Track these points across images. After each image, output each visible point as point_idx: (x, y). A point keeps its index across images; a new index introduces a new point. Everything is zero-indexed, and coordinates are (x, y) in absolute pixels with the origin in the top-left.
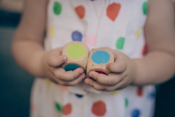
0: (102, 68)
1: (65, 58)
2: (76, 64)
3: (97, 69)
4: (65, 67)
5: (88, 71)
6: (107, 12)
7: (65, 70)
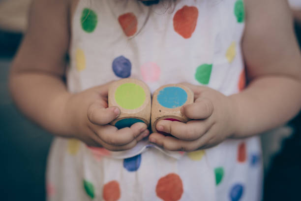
0: (175, 113)
1: (116, 111)
2: (135, 117)
3: (168, 116)
4: (116, 124)
5: (153, 121)
6: (174, 24)
7: (117, 128)
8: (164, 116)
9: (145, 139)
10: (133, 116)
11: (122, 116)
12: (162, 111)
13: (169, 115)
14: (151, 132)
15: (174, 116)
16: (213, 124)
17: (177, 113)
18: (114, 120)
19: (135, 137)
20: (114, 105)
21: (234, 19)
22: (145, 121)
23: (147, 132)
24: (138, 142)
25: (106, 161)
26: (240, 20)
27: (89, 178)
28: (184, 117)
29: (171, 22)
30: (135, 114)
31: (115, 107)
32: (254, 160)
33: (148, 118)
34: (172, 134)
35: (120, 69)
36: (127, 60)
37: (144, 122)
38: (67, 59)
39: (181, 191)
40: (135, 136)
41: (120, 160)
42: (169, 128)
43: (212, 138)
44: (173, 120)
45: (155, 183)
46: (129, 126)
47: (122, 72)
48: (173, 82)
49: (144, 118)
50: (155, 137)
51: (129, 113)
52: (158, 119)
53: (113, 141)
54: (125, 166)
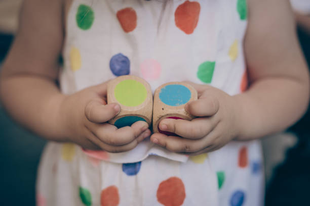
0: (179, 112)
1: (116, 107)
2: (136, 115)
4: (115, 123)
5: (155, 119)
6: (176, 20)
7: (116, 127)
8: (167, 115)
9: (147, 140)
10: (134, 113)
11: (122, 114)
12: (165, 109)
13: (172, 113)
14: (152, 132)
15: (177, 114)
16: (219, 122)
17: (182, 111)
18: (114, 118)
19: (136, 137)
20: (113, 102)
21: (237, 16)
22: (146, 119)
23: (148, 131)
24: (138, 143)
25: (103, 166)
26: (242, 18)
27: (86, 184)
28: (187, 115)
29: (173, 17)
30: (136, 112)
31: (116, 104)
32: (256, 168)
33: (149, 117)
34: (176, 133)
35: (118, 67)
36: (126, 57)
37: (144, 121)
38: (60, 61)
39: (184, 195)
40: (136, 135)
41: (118, 164)
42: (173, 127)
43: (217, 138)
44: (176, 118)
45: (155, 188)
46: (130, 125)
47: (120, 71)
48: (175, 80)
49: (146, 116)
50: (156, 137)
51: (129, 110)
52: (161, 118)
53: (112, 140)
54: (124, 170)
